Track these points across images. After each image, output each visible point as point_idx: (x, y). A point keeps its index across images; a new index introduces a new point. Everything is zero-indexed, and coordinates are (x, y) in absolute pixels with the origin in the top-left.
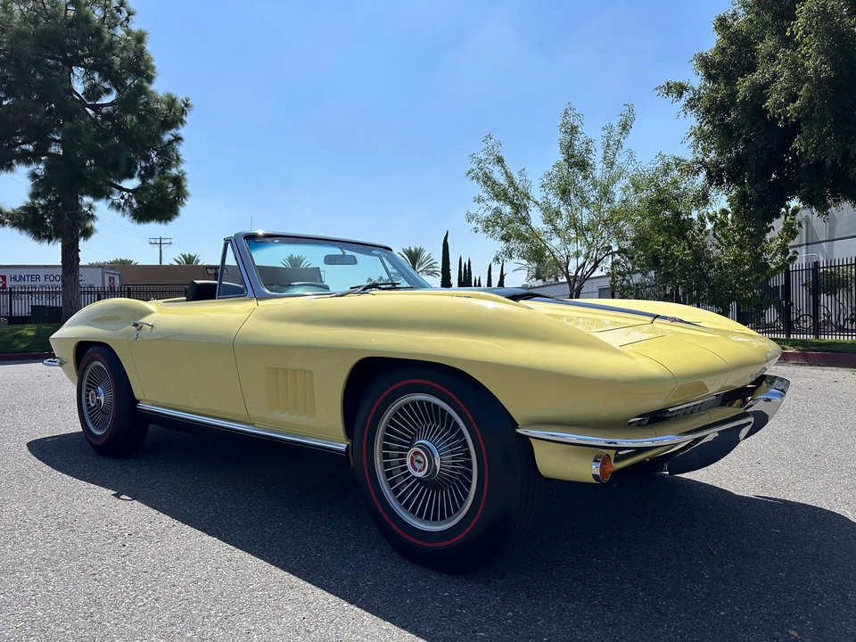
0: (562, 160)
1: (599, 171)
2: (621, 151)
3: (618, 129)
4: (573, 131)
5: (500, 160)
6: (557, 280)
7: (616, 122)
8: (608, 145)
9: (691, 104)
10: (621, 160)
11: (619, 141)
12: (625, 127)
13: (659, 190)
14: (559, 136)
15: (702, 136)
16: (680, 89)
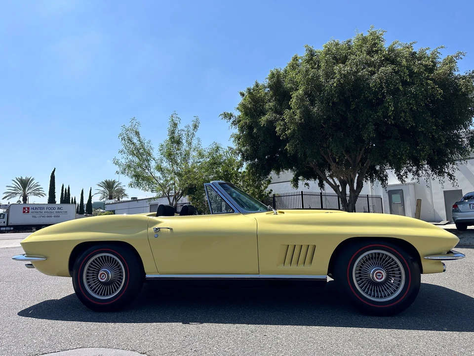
0: (168, 139)
1: (184, 146)
2: (194, 138)
3: (192, 127)
4: (175, 125)
5: (137, 133)
6: (119, 200)
7: (191, 124)
8: (188, 135)
9: (234, 123)
10: (195, 143)
11: (193, 133)
12: (195, 127)
13: (213, 158)
14: (168, 126)
15: (238, 138)
16: (230, 116)
